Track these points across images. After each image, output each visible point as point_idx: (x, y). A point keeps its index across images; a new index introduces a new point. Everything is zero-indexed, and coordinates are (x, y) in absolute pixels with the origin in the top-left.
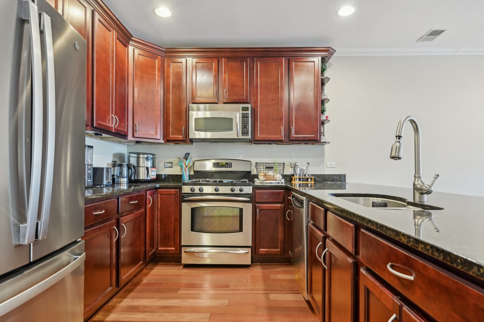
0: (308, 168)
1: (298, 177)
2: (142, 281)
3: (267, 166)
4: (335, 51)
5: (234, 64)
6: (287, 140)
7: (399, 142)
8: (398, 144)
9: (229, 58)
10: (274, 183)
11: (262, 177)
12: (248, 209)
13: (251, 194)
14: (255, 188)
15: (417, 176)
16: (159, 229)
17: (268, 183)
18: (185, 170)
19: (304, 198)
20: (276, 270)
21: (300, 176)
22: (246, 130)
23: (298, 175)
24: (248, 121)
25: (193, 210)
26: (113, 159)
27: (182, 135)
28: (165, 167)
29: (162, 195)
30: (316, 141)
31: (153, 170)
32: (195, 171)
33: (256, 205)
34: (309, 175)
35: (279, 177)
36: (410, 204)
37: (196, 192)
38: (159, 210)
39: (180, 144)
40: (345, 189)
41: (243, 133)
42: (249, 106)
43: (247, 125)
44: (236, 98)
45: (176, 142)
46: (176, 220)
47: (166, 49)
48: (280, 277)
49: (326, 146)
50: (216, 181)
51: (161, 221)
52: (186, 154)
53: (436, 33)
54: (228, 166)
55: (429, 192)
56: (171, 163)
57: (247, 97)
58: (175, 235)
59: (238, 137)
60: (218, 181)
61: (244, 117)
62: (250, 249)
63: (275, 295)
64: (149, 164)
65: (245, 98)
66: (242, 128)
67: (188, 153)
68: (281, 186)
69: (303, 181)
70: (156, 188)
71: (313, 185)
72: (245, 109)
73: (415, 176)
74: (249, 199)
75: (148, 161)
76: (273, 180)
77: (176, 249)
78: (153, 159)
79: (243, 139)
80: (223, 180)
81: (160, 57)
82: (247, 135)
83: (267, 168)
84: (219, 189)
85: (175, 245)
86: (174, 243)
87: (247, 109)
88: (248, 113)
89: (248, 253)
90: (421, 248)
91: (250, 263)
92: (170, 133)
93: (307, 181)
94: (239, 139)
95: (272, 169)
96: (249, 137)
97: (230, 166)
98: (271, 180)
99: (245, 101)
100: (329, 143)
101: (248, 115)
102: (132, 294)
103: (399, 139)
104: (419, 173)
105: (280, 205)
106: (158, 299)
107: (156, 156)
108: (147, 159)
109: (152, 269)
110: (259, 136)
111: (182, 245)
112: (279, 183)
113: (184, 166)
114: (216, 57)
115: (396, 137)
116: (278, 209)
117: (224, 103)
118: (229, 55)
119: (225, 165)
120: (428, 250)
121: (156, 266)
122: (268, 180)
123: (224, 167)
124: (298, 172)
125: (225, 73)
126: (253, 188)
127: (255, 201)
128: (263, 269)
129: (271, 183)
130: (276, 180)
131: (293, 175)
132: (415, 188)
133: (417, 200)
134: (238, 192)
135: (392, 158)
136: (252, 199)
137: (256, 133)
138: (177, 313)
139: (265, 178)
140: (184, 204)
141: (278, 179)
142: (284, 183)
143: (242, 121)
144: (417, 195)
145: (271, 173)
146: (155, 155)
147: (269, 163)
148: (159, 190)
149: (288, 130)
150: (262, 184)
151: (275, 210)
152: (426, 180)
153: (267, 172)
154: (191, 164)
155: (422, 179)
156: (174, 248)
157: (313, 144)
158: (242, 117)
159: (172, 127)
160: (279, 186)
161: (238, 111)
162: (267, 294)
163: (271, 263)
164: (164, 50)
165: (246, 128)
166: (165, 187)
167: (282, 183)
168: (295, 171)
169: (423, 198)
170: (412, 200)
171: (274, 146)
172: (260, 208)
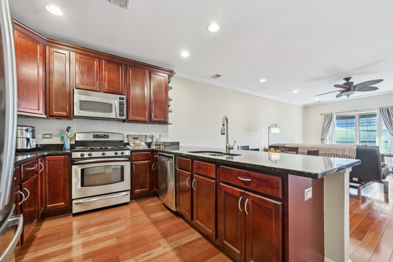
0: (160, 139)
1: (154, 144)
2: (36, 236)
3: (134, 137)
4: (175, 73)
5: (112, 66)
6: (149, 121)
7: (224, 127)
8: (223, 128)
9: (108, 61)
10: (141, 148)
11: (133, 144)
12: (127, 166)
13: (129, 156)
14: (132, 151)
15: (227, 142)
16: (47, 190)
17: (137, 148)
18: (67, 140)
19: (173, 155)
20: (147, 201)
21: (156, 143)
22: (123, 113)
23: (155, 143)
24: (124, 107)
25: (83, 171)
27: (66, 112)
28: (43, 138)
29: (50, 162)
30: (165, 122)
31: (34, 140)
32: (76, 141)
33: (133, 162)
34: (160, 142)
35: (143, 144)
36: (225, 154)
37: (85, 157)
38: (47, 174)
39: (62, 119)
40: (179, 150)
41: (120, 115)
42: (124, 97)
43: (123, 109)
44: (114, 90)
45: (59, 117)
46: (65, 180)
47: (48, 39)
48: (151, 204)
49: (169, 126)
50: (102, 148)
51: (49, 184)
52: (67, 127)
53: (218, 76)
54: (106, 137)
55: (232, 149)
56: (51, 135)
57: (122, 90)
58: (64, 192)
59: (116, 117)
60: (104, 148)
61: (121, 104)
62: (129, 192)
63: (153, 215)
64: (29, 135)
65: (121, 91)
66: (119, 111)
67: (69, 127)
68: (145, 149)
69: (157, 146)
70: (44, 156)
71: (163, 148)
72: (120, 99)
73: (226, 142)
74: (128, 159)
75: (28, 133)
76: (140, 146)
77: (66, 204)
78: (33, 131)
79: (120, 119)
80: (108, 147)
81: (42, 44)
82: (123, 116)
83: (134, 138)
84: (106, 153)
85: (65, 201)
86: (64, 199)
87: (123, 99)
88: (124, 102)
89: (128, 194)
90: (257, 167)
91: (129, 201)
92: (53, 110)
93: (160, 146)
94: (117, 119)
95: (138, 139)
96: (125, 118)
97: (108, 137)
98: (138, 146)
99: (121, 93)
100: (172, 124)
101: (124, 103)
102: (31, 249)
103: (224, 125)
104: (228, 141)
105: (148, 161)
106: (64, 244)
107: (36, 129)
108: (27, 130)
109: (41, 225)
110: (131, 117)
111: (72, 199)
112: (144, 148)
113: (66, 137)
114: (97, 58)
115: (223, 124)
116: (147, 164)
117: (104, 92)
118: (108, 58)
119: (103, 136)
120: (260, 168)
121: (44, 222)
122: (137, 146)
123: (102, 138)
124: (155, 141)
125: (105, 71)
126: (130, 151)
127: (132, 160)
128: (138, 203)
129: (139, 148)
130: (142, 146)
131: (151, 143)
132: (227, 147)
133: (228, 152)
134: (121, 155)
135: (222, 134)
136: (130, 159)
137: (129, 115)
138: (89, 246)
139: (135, 145)
140: (74, 167)
141: (143, 145)
142: (148, 148)
143: (119, 107)
144: (228, 150)
145: (137, 142)
146: (35, 127)
147: (135, 135)
148: (46, 157)
149: (150, 115)
150: (133, 149)
151: (145, 165)
152: (231, 144)
153: (134, 141)
154: (72, 136)
155: (229, 143)
156: (63, 203)
157: (162, 124)
158: (120, 104)
159: (55, 105)
160: (144, 150)
161: (117, 99)
162: (148, 216)
163: (142, 198)
164: (47, 39)
165: (123, 112)
166: (54, 154)
167: (146, 148)
168: (153, 140)
169: (230, 151)
170: (225, 152)
171: (139, 125)
172: (135, 164)
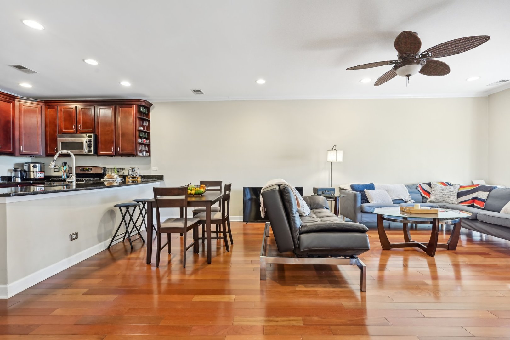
1: (130, 177)
5: (85, 110)
9: (82, 106)
11: (106, 177)
22: (91, 149)
26: (15, 167)
27: (55, 152)
28: (54, 171)
31: (40, 173)
41: (89, 151)
42: (92, 135)
43: (91, 146)
53: (198, 91)
54: (90, 170)
57: (93, 129)
64: (35, 169)
66: (88, 148)
72: (89, 137)
76: (112, 179)
88: (92, 139)
92: (48, 151)
94: (88, 154)
96: (93, 153)
99: (90, 132)
108: (33, 166)
114: (75, 105)
122: (109, 179)
123: (87, 171)
125: (80, 115)
137: (98, 151)
143: (88, 144)
158: (88, 141)
159: (49, 147)
161: (86, 138)
164: (43, 101)
168: (128, 173)
